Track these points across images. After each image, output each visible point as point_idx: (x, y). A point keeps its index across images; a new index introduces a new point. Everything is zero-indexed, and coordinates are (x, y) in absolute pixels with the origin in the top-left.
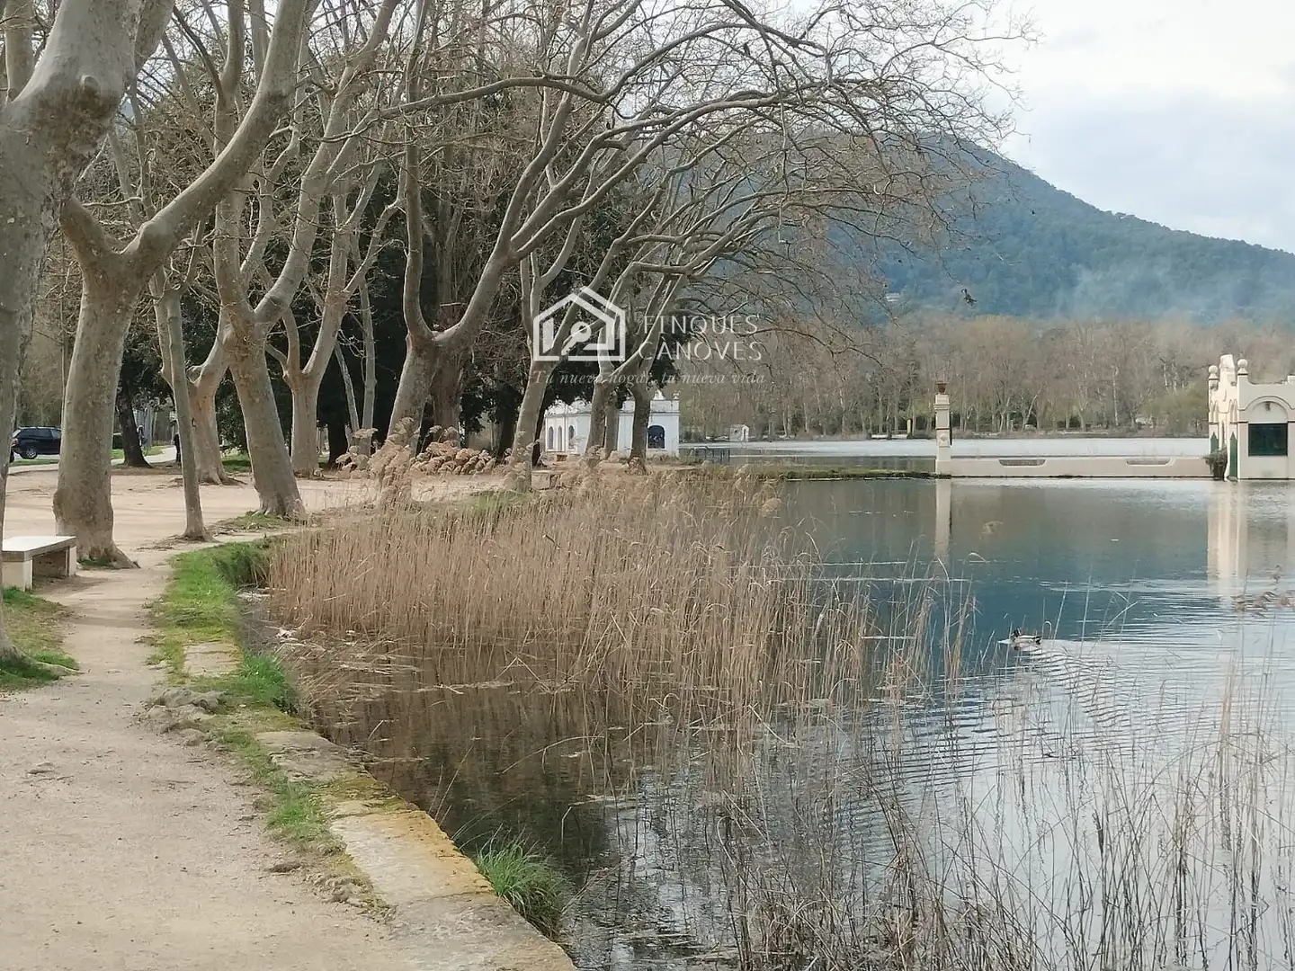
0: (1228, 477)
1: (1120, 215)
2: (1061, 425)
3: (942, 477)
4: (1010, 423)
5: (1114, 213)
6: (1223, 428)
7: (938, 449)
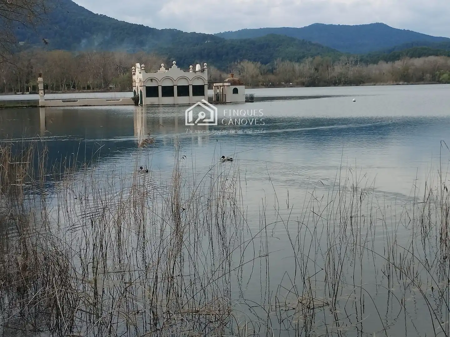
0: (140, 105)
1: (101, 15)
2: (84, 88)
3: (42, 107)
4: (66, 88)
5: (99, 14)
6: (137, 88)
7: (40, 97)
